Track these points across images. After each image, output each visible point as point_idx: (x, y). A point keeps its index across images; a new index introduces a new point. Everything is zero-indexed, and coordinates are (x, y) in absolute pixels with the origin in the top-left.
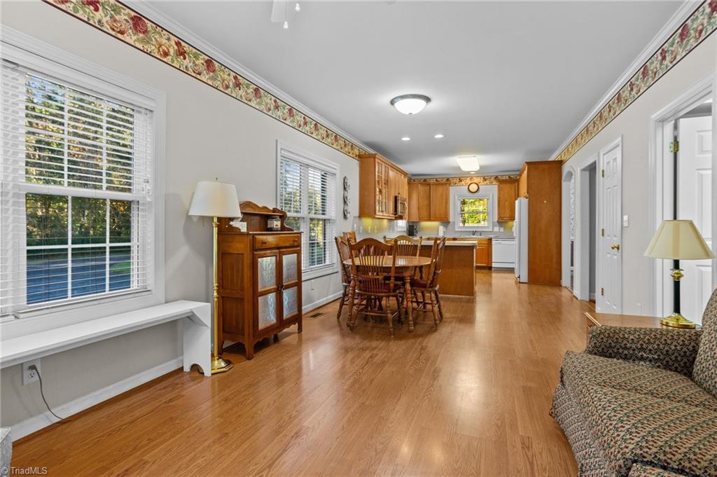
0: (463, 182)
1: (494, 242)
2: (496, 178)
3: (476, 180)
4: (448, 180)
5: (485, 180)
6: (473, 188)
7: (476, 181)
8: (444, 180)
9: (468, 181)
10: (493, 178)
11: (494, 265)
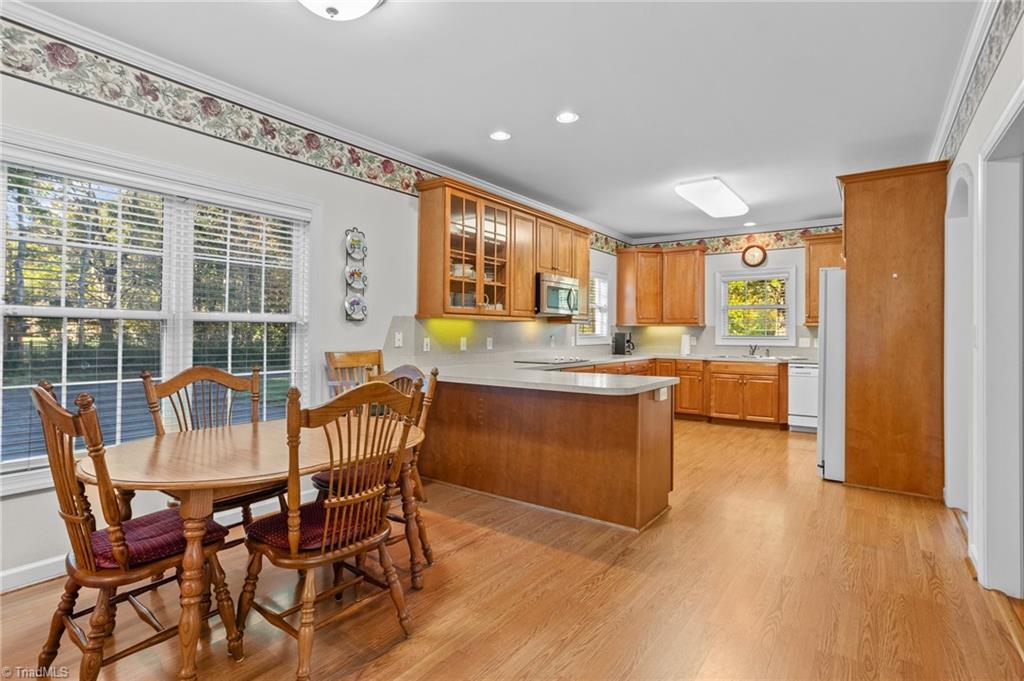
0: (732, 246)
1: (792, 371)
2: (805, 233)
3: (760, 240)
4: (701, 241)
5: (779, 238)
6: (755, 255)
7: (759, 243)
8: (694, 243)
9: (743, 243)
10: (797, 233)
11: (792, 421)
